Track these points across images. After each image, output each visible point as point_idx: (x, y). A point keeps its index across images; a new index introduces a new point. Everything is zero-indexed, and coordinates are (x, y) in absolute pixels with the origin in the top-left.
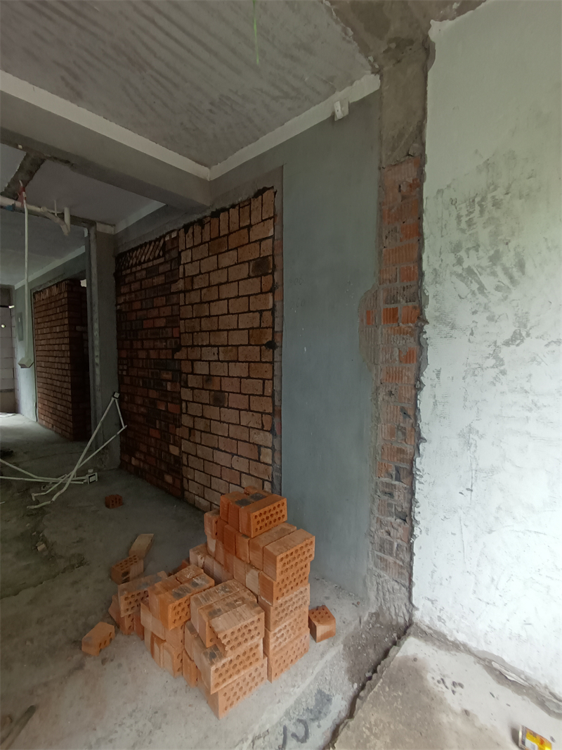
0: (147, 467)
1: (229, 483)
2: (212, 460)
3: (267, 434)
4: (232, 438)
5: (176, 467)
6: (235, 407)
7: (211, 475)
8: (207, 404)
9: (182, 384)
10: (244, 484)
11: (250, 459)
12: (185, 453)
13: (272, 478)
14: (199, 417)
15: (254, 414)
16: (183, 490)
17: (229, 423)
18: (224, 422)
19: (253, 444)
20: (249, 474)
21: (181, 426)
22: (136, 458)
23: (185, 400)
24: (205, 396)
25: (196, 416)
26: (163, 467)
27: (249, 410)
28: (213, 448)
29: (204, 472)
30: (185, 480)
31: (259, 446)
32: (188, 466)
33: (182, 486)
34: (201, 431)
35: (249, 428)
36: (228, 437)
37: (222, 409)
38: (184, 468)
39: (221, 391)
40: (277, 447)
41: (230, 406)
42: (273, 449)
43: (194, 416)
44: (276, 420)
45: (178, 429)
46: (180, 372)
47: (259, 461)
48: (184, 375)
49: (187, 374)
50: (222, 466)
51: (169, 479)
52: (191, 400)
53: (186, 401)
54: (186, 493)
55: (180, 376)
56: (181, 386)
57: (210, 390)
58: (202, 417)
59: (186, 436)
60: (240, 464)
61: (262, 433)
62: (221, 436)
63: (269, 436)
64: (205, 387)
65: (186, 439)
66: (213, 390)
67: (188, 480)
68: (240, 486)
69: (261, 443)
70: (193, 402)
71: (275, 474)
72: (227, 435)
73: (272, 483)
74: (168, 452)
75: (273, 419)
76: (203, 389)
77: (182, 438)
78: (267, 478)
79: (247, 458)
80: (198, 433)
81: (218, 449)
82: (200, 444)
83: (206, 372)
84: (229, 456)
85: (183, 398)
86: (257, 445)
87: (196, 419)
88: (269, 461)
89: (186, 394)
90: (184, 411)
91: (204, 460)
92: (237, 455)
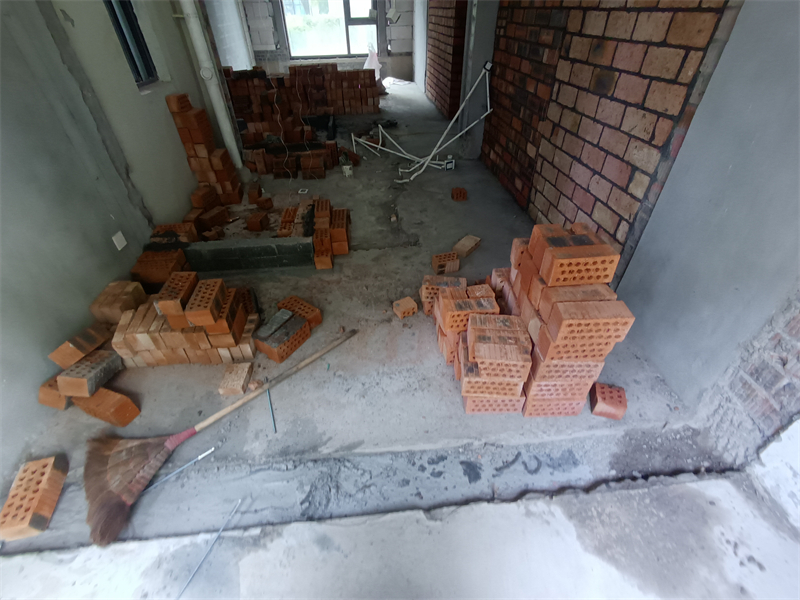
0: (502, 165)
1: (579, 208)
2: (567, 173)
3: (655, 152)
4: (602, 149)
5: (529, 171)
6: (622, 99)
7: (561, 193)
8: (584, 89)
9: (562, 54)
10: (596, 215)
11: (614, 184)
12: (542, 157)
13: (635, 219)
14: (569, 108)
15: (648, 114)
16: (529, 201)
17: (604, 125)
18: (598, 122)
19: (628, 163)
20: (606, 205)
21: (544, 118)
22: (495, 152)
23: (559, 80)
24: (585, 75)
25: (566, 107)
26: (516, 169)
27: (641, 106)
28: (574, 158)
29: (554, 186)
30: (533, 190)
31: (635, 169)
32: (540, 174)
33: (529, 197)
34: (567, 131)
35: (631, 136)
36: (597, 146)
37: (603, 100)
38: (536, 175)
39: (611, 68)
40: (660, 176)
41: (615, 96)
42: (653, 177)
43: (564, 107)
44: (678, 131)
45: (541, 122)
46: (564, 30)
47: (625, 190)
48: (568, 37)
49: (573, 34)
50: (577, 184)
51: (519, 184)
52: (566, 80)
53: (561, 82)
54: (531, 205)
55: (564, 38)
56: (561, 57)
57: (596, 66)
58: (574, 110)
59: (548, 135)
60: (600, 188)
61: (646, 149)
62: (588, 142)
63: (656, 155)
64: (590, 61)
65: (546, 139)
66: (600, 66)
67: (537, 190)
68: (590, 216)
69: (638, 165)
70: (569, 84)
71: (641, 214)
72: (595, 143)
73: (631, 226)
74: (525, 152)
75: (673, 128)
76: (586, 63)
77: (543, 136)
78: (627, 217)
79: (611, 182)
80: (561, 132)
81: (579, 161)
82: (561, 149)
83: (598, 32)
84: (589, 173)
85: (557, 76)
86: (632, 166)
87: (566, 111)
88: (640, 194)
89: (563, 71)
90: (554, 98)
91: (559, 170)
92: (600, 174)
